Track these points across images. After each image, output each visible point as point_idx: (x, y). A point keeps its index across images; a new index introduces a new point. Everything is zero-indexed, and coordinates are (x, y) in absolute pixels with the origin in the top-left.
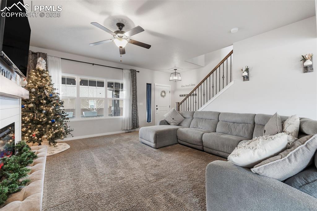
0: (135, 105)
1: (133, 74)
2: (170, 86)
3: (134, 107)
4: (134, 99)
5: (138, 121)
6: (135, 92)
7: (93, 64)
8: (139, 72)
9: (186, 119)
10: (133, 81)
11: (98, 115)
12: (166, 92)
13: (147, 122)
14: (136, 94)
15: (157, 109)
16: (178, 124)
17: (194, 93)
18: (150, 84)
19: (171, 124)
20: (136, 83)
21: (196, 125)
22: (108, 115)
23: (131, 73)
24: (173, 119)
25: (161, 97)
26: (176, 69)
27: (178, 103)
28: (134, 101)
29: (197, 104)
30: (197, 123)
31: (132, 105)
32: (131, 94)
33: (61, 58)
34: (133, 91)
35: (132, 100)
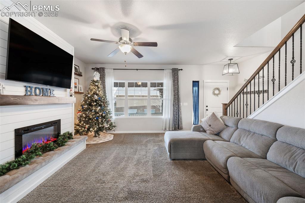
0: (177, 106)
1: (175, 73)
2: (228, 81)
3: (175, 108)
4: (176, 99)
5: (181, 122)
6: (176, 91)
7: (137, 70)
8: (182, 70)
9: (228, 128)
10: (175, 80)
11: (155, 113)
12: (220, 89)
13: (194, 124)
14: (178, 94)
15: (207, 110)
16: (215, 133)
17: (245, 90)
18: (198, 82)
19: (208, 132)
20: (178, 82)
21: (238, 139)
22: (150, 114)
23: (172, 72)
24: (210, 126)
25: (213, 96)
26: (232, 59)
27: (226, 104)
28: (176, 101)
29: (249, 107)
30: (240, 137)
31: (174, 105)
32: (172, 94)
33: (114, 69)
34: (174, 91)
35: (174, 100)
